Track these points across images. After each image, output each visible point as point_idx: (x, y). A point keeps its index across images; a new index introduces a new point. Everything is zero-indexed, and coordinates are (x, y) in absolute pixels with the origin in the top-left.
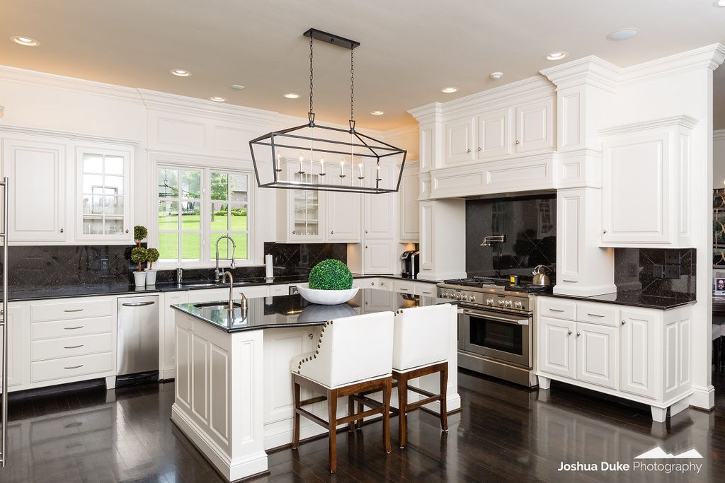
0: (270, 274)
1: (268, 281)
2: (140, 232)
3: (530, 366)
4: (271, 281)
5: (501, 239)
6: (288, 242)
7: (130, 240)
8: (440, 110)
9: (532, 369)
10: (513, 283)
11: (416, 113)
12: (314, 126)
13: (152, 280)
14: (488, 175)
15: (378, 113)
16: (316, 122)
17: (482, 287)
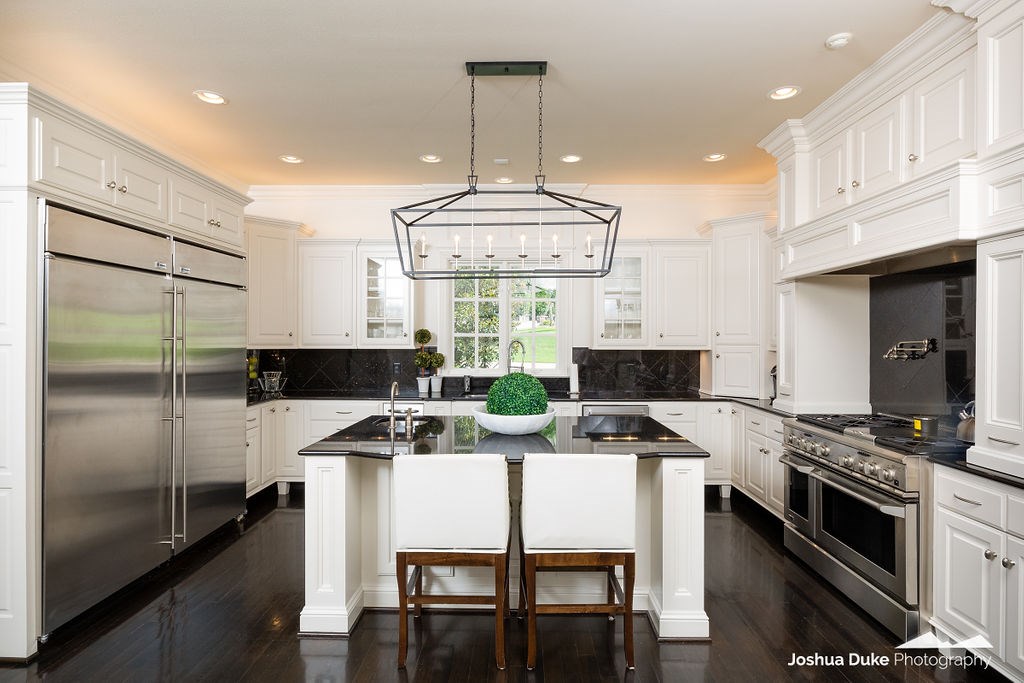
0: (574, 387)
1: (572, 397)
2: (422, 336)
3: (911, 599)
4: (577, 397)
5: (922, 346)
6: (595, 347)
7: (410, 344)
8: (803, 132)
9: (915, 608)
10: (918, 431)
11: (770, 145)
12: (476, 192)
13: (437, 387)
14: (857, 229)
15: (716, 158)
16: (479, 187)
17: (841, 432)
